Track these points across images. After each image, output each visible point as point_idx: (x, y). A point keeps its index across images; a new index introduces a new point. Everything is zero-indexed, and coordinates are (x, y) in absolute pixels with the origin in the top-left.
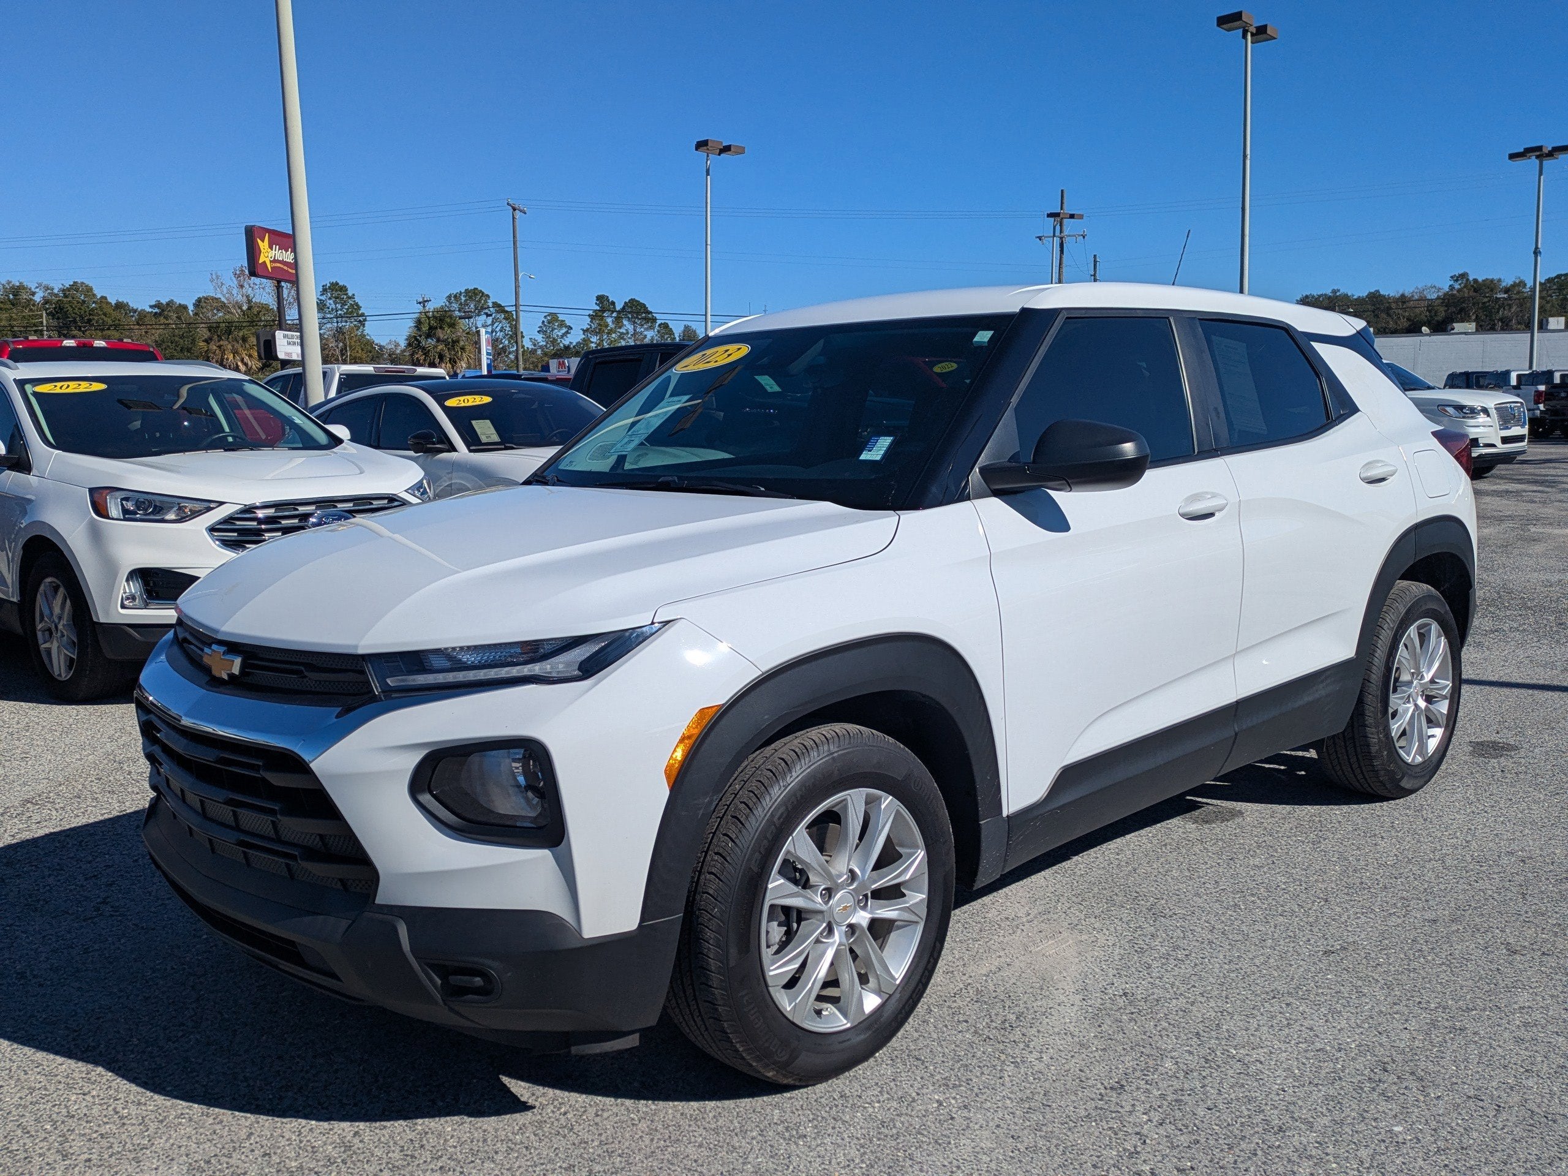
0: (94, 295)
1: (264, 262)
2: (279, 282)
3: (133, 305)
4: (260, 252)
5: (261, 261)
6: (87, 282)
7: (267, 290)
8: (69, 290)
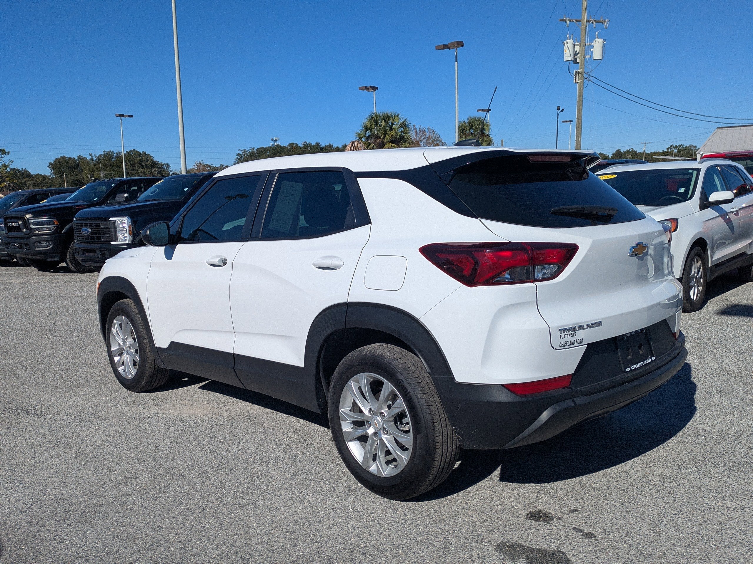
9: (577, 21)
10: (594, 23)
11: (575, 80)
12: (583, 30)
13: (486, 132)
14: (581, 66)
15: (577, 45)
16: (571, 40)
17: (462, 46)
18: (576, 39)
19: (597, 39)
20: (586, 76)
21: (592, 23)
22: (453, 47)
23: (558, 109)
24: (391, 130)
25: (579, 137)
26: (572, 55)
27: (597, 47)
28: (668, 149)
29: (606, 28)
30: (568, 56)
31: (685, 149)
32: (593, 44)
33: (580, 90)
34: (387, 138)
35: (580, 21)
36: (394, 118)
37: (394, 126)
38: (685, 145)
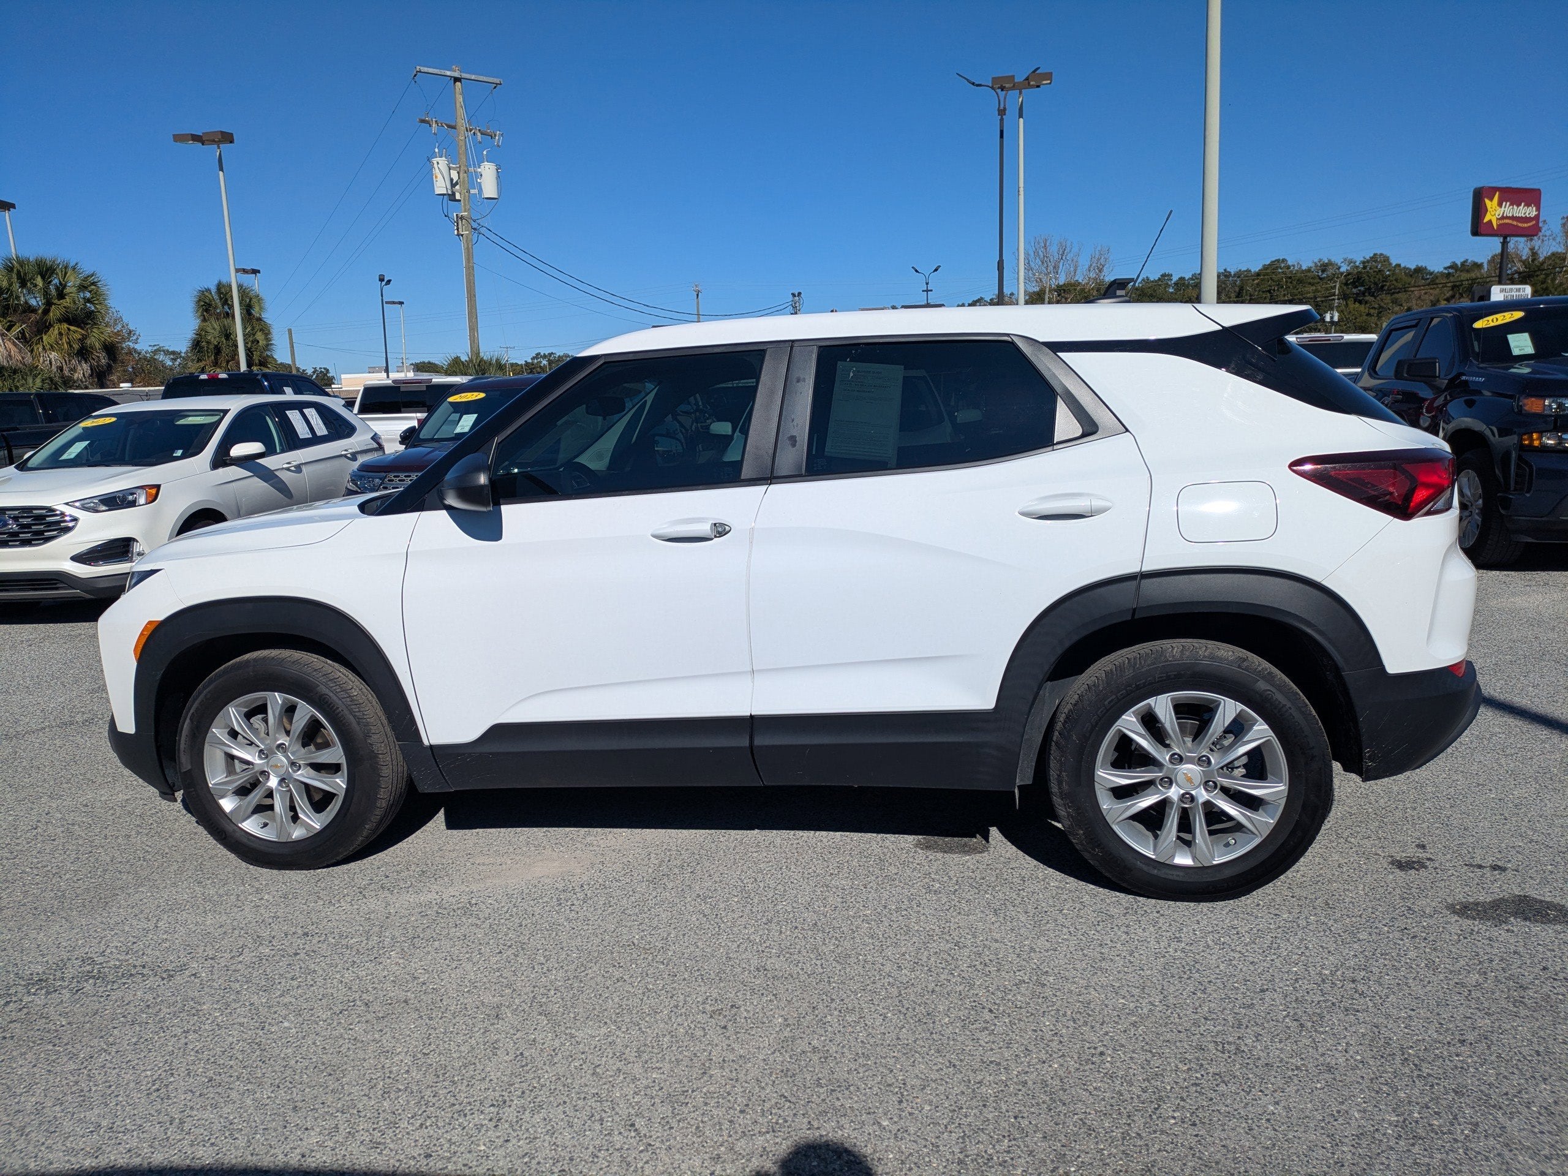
0: (1390, 264)
1: (1490, 222)
2: (1505, 238)
3: (1431, 268)
4: (1487, 210)
5: (1486, 220)
6: (1385, 253)
7: (1558, 239)
8: (1368, 261)
9: (449, 126)
10: (479, 134)
11: (458, 229)
12: (462, 143)
13: (255, 312)
14: (465, 205)
15: (454, 169)
16: (444, 158)
17: (232, 142)
18: (452, 158)
19: (486, 163)
20: (475, 225)
21: (474, 133)
22: (213, 142)
23: (381, 280)
24: (61, 295)
25: (474, 329)
26: (449, 187)
27: (488, 173)
28: (533, 359)
29: (498, 146)
30: (441, 186)
31: (559, 360)
32: (479, 170)
33: (468, 248)
34: (55, 313)
35: (453, 127)
36: (66, 273)
37: (67, 290)
38: (558, 354)
